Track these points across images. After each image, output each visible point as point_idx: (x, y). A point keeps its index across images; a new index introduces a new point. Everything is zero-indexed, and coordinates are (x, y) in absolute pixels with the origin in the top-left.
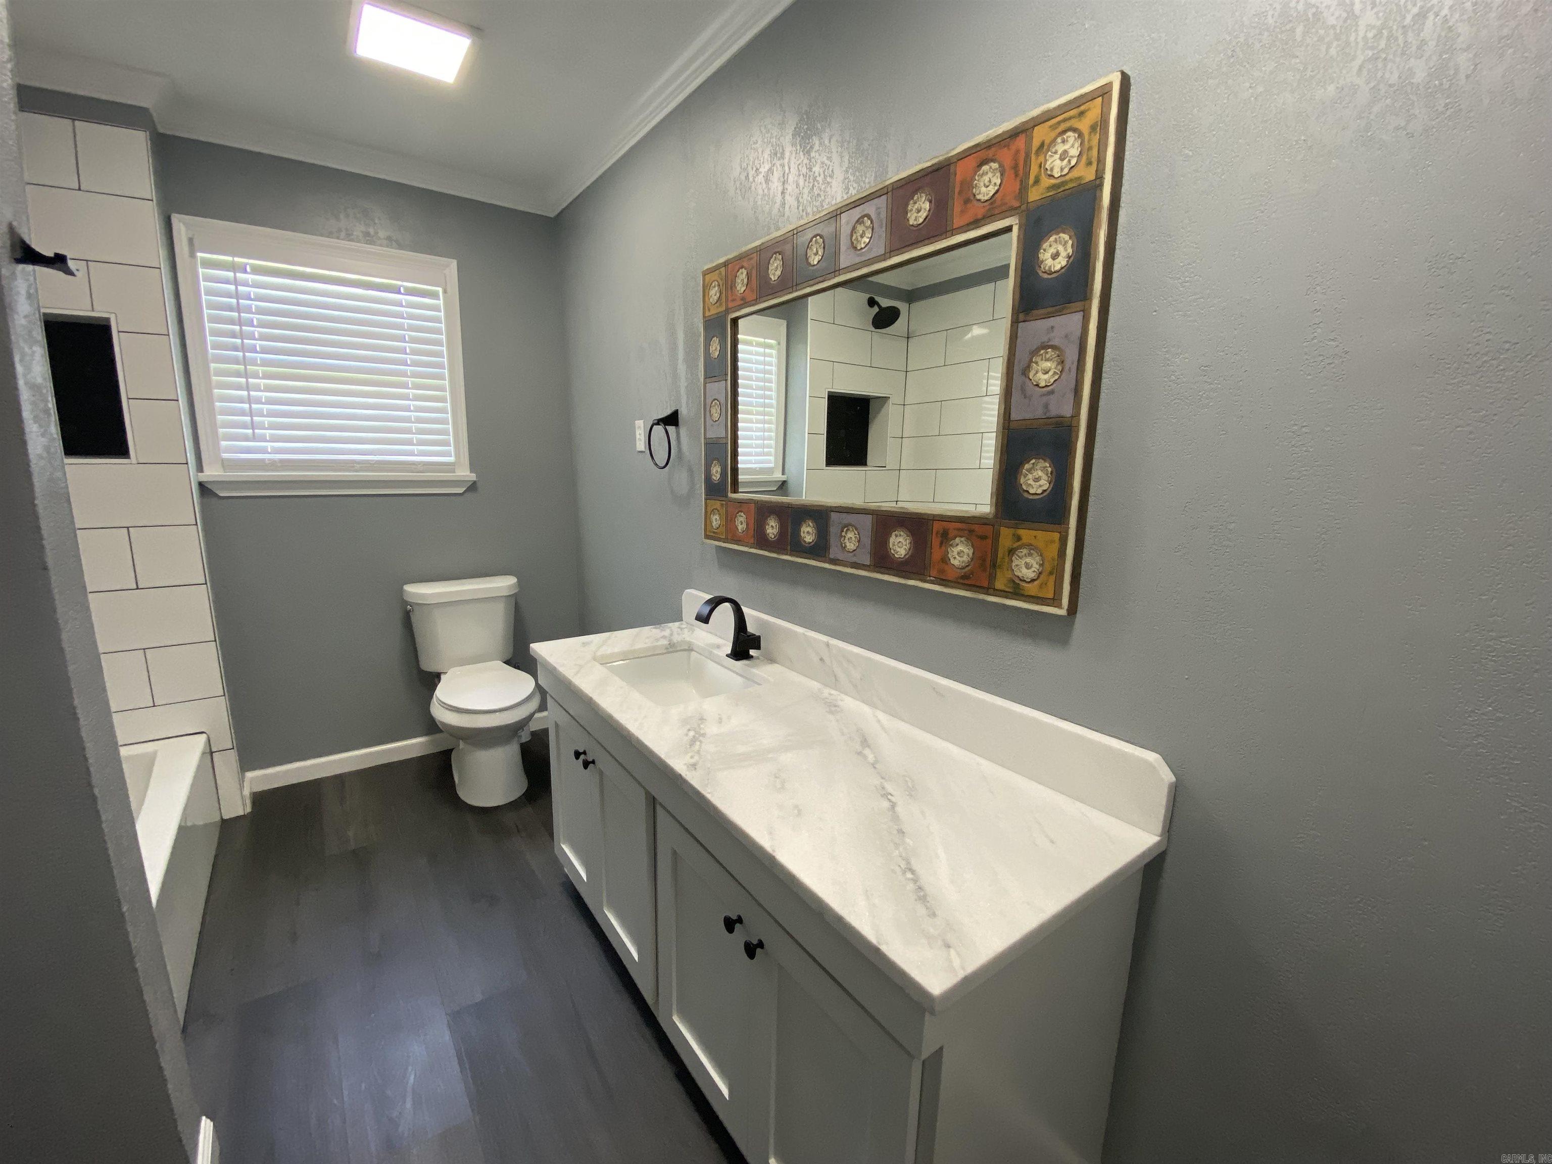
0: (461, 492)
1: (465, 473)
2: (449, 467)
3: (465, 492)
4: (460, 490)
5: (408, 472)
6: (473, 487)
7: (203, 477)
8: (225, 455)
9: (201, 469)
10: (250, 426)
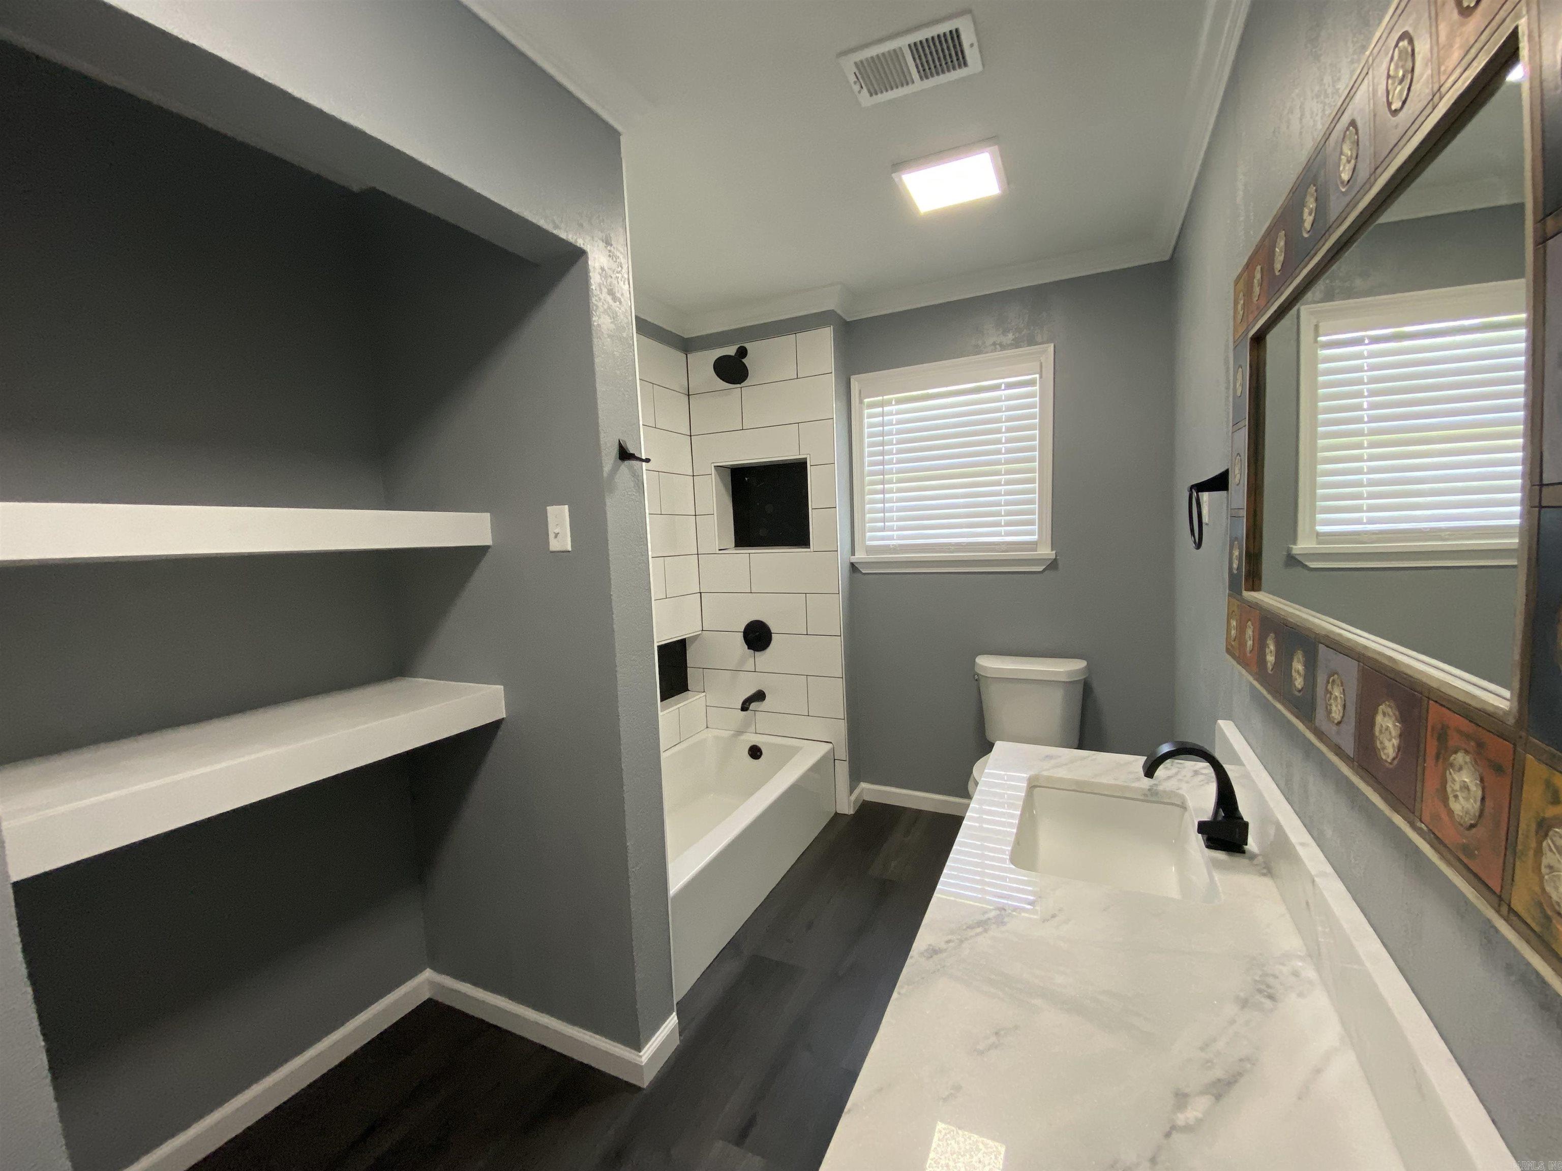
0: (1041, 570)
1: (1046, 552)
2: (1033, 546)
3: (1044, 570)
4: (1040, 569)
5: (992, 551)
6: (1053, 565)
7: (854, 559)
8: (868, 542)
9: (853, 554)
10: (884, 520)
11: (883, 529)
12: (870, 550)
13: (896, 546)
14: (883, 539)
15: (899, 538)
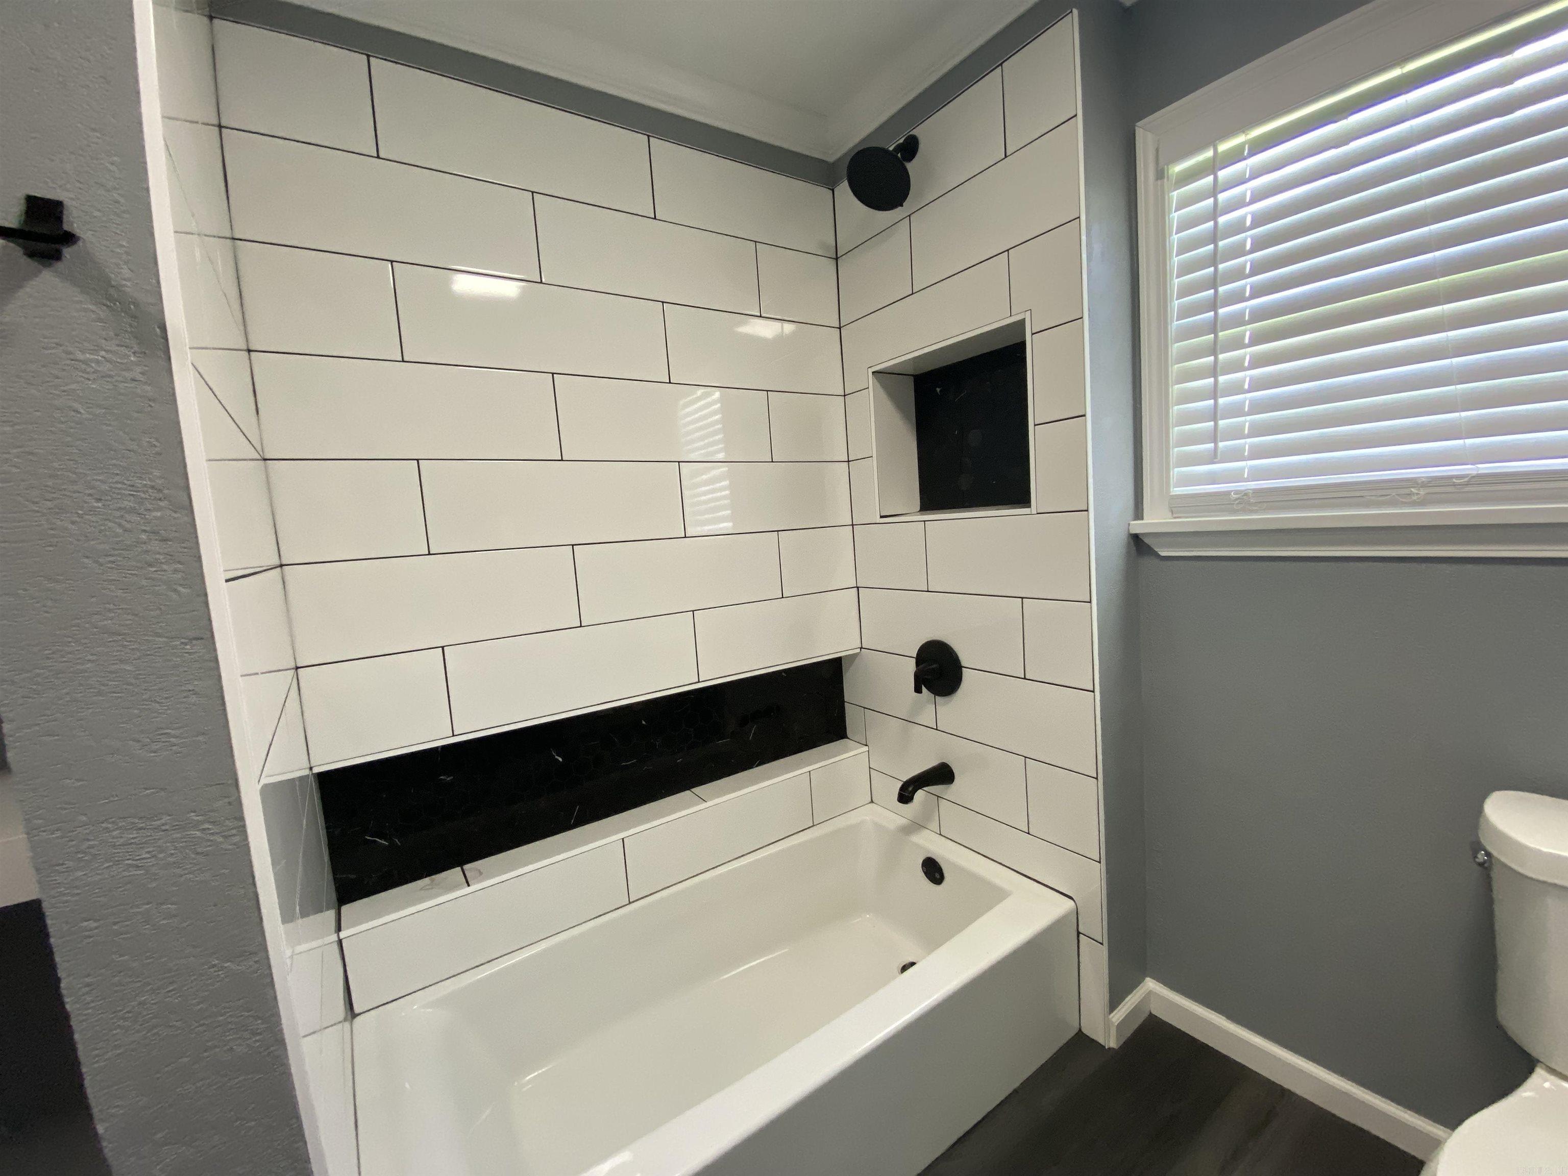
7: (1138, 527)
8: (1175, 489)
9: (1138, 514)
10: (1214, 437)
11: (1213, 457)
12: (1179, 505)
13: (1246, 494)
14: (1213, 479)
15: (1257, 475)
